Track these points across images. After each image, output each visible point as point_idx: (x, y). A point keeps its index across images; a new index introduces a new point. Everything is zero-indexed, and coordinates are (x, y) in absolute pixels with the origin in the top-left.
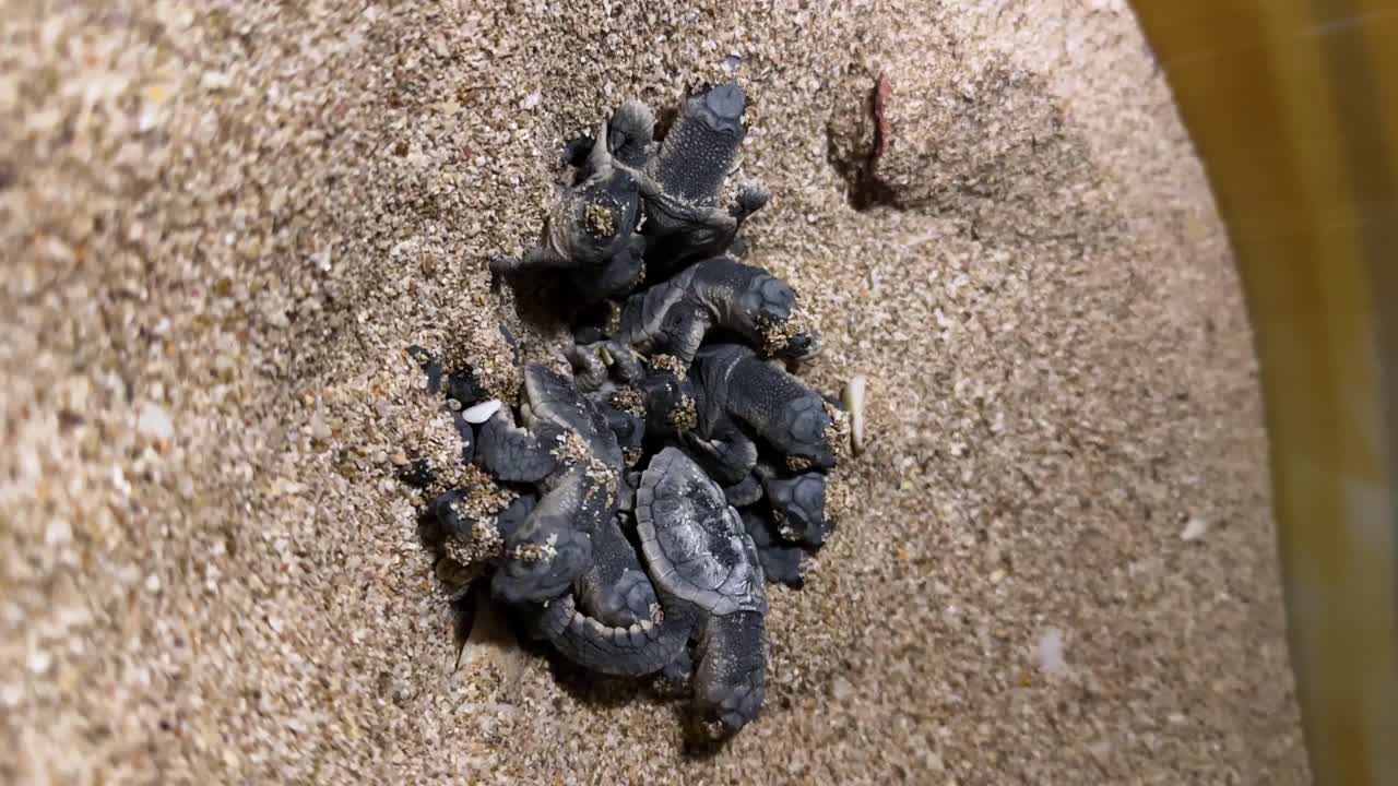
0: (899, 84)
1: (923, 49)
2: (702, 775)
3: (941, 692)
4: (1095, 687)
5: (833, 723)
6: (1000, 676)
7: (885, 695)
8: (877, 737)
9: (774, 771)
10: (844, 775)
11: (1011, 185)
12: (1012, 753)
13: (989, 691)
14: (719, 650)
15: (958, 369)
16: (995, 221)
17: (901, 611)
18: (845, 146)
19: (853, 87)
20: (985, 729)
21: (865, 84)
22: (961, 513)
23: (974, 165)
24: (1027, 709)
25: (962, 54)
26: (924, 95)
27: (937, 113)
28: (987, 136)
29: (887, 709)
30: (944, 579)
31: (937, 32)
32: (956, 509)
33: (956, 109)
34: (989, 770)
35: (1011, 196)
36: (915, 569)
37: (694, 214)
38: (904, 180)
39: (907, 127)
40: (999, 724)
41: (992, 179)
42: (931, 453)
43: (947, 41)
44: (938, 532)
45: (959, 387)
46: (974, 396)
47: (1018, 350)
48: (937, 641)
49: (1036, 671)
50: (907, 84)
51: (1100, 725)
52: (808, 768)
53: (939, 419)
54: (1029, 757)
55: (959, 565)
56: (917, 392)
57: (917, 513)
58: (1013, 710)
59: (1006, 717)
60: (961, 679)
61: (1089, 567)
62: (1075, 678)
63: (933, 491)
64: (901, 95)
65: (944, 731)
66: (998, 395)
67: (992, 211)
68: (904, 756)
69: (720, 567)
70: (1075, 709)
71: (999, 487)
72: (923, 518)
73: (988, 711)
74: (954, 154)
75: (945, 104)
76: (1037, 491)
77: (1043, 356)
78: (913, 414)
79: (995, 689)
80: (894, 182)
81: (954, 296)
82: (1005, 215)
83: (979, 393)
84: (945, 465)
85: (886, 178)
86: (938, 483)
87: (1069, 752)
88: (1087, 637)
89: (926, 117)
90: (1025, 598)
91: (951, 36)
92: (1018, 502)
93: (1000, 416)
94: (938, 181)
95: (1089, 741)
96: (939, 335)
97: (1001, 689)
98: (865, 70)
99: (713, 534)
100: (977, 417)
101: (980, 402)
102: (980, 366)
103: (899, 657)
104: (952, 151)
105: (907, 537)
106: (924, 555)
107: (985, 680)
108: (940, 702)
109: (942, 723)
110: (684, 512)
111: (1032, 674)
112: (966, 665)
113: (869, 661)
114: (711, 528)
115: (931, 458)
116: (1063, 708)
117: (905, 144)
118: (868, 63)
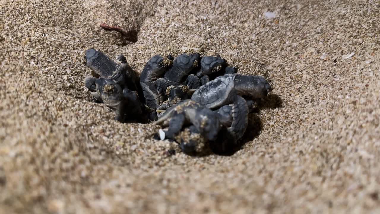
0: (103, 21)
1: (96, 14)
2: (286, 102)
3: (276, 43)
4: (282, 6)
5: (279, 70)
6: (274, 28)
7: (274, 57)
8: (286, 59)
9: (289, 85)
10: (295, 68)
11: (139, 3)
12: (297, 28)
13: (278, 31)
14: (246, 86)
15: (186, 24)
16: (149, 9)
17: (251, 50)
18: (118, 41)
19: (102, 35)
20: (288, 33)
21: (102, 31)
22: (227, 31)
23: (132, 9)
24: (285, 23)
25: (100, 5)
26: (108, 16)
27: (114, 14)
28: (124, 5)
29: (278, 56)
30: (244, 38)
31: (93, 10)
32: (225, 32)
33: (114, 9)
34: (300, 33)
35: (143, 4)
36: (240, 44)
37: (120, 70)
38: (130, 26)
39: (116, 22)
40: (288, 30)
41: (137, 7)
42: (208, 35)
43: (96, 8)
44: (231, 37)
45: (191, 25)
46: (195, 22)
47: (185, 9)
48: (261, 42)
49: (275, 19)
50: (104, 19)
51: (293, 6)
52: (291, 77)
53: (199, 31)
54: (299, 23)
55: (241, 34)
56: (190, 35)
57: (224, 42)
58: (285, 26)
59: (286, 28)
60: (273, 38)
61: (248, 3)
62: (278, 10)
63: (219, 37)
64: (107, 21)
65: (287, 43)
66: (196, 16)
67: (146, 9)
68: (292, 53)
69: (221, 85)
70: (287, 11)
71: (222, 21)
72: (226, 40)
73: (284, 32)
74: (127, 14)
75: (112, 11)
76: (225, 11)
77: (188, 3)
78: (196, 37)
79: (278, 29)
80: (130, 29)
81: (167, 22)
82: (148, 6)
83: (194, 21)
84: (212, 33)
85: (128, 30)
86: (217, 35)
87: (299, 14)
88: (268, 6)
89: (114, 17)
90: (254, 19)
91: (95, 7)
92: (227, 17)
93: (202, 17)
94: (133, 20)
95: (297, 9)
96: (176, 27)
97: (278, 28)
98: (98, 31)
99: (212, 87)
100: (201, 23)
101: (197, 21)
102: (187, 19)
103: (264, 52)
104: (126, 14)
105: (230, 45)
106: (237, 42)
107: (275, 32)
108: (279, 43)
109: (285, 43)
110: (204, 95)
111: (275, 20)
112: (270, 36)
113: (264, 60)
114: (210, 88)
115: (210, 36)
116: (286, 14)
117: (120, 23)
118: (96, 29)
